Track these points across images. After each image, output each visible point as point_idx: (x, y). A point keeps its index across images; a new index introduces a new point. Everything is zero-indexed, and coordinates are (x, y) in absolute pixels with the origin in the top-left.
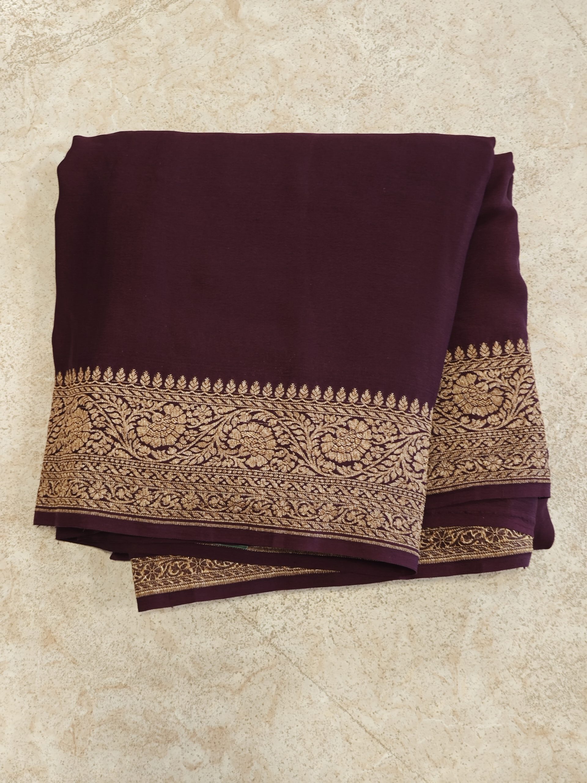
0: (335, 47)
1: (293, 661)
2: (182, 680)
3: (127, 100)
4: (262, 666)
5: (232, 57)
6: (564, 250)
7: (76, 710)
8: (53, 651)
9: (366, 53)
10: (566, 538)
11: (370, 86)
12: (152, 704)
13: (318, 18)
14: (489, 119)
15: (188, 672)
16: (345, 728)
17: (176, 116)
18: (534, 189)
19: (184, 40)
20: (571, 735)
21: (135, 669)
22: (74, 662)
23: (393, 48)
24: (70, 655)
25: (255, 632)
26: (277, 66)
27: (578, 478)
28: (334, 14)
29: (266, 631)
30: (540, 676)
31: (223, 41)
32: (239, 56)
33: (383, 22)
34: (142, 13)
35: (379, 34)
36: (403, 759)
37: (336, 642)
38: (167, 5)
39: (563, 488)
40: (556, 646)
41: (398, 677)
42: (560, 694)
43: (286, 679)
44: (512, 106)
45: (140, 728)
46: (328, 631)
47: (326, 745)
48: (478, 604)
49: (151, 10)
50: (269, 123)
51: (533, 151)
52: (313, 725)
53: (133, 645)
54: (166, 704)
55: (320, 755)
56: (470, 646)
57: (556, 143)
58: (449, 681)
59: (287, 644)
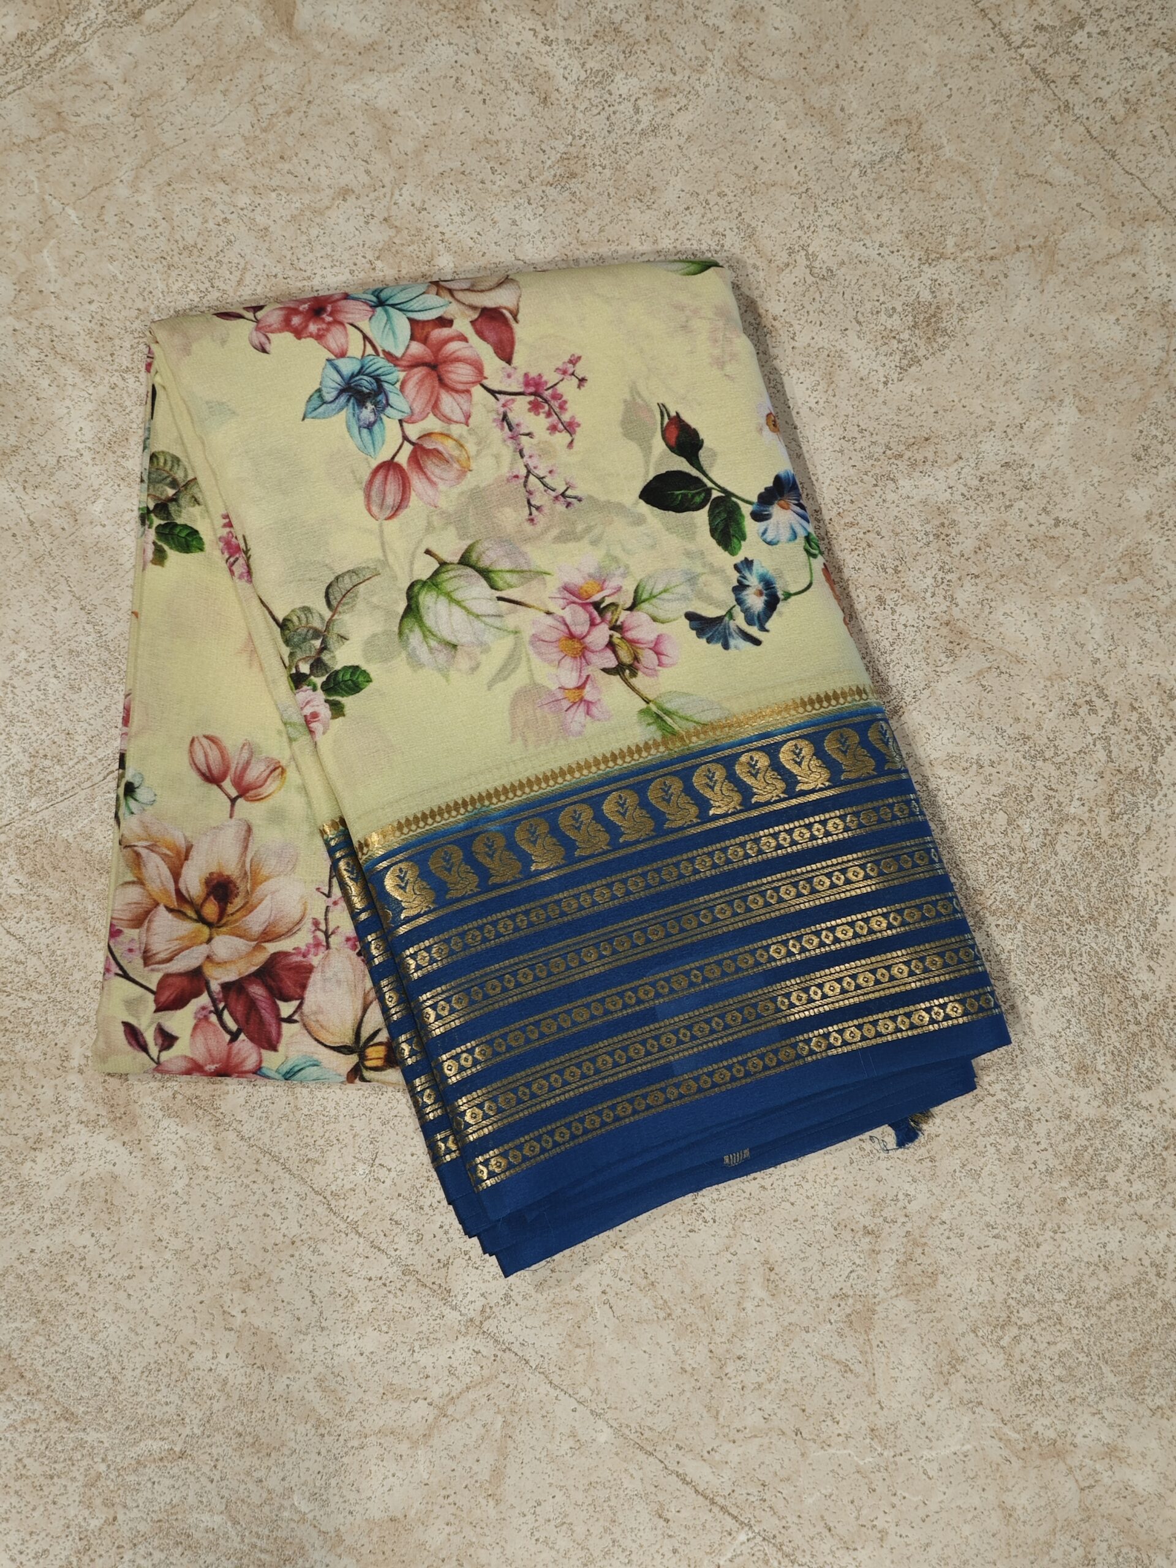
0: (503, 80)
1: (533, 1365)
2: (301, 1429)
3: (73, 217)
4: (468, 1380)
5: (289, 112)
6: (1007, 465)
7: (80, 1518)
8: (19, 1399)
9: (567, 88)
10: (1064, 1050)
11: (581, 156)
12: (243, 1486)
13: (462, 22)
14: (831, 210)
15: (314, 1410)
16: (653, 1489)
17: (181, 245)
18: (935, 345)
19: (183, 83)
20: (1111, 1452)
21: (200, 1415)
22: (68, 1416)
23: (622, 75)
24: (57, 1403)
25: (446, 1310)
26: (384, 126)
27: (1076, 926)
28: (493, 10)
29: (471, 1307)
30: (1038, 1338)
31: (269, 80)
32: (304, 109)
33: (597, 21)
34: (89, 31)
35: (592, 48)
36: (778, 1540)
37: (618, 1314)
38: (140, 12)
39: (1048, 950)
40: (1065, 1273)
41: (753, 1373)
42: (1083, 1369)
43: (520, 1401)
44: (875, 180)
45: (222, 1542)
46: (599, 1293)
47: (618, 1532)
48: (900, 1204)
49: (106, 24)
50: (380, 246)
51: (925, 268)
52: (586, 1491)
53: (190, 1366)
54: (273, 1482)
55: (607, 1553)
56: (893, 1293)
57: (969, 248)
58: (858, 1368)
59: (516, 1328)
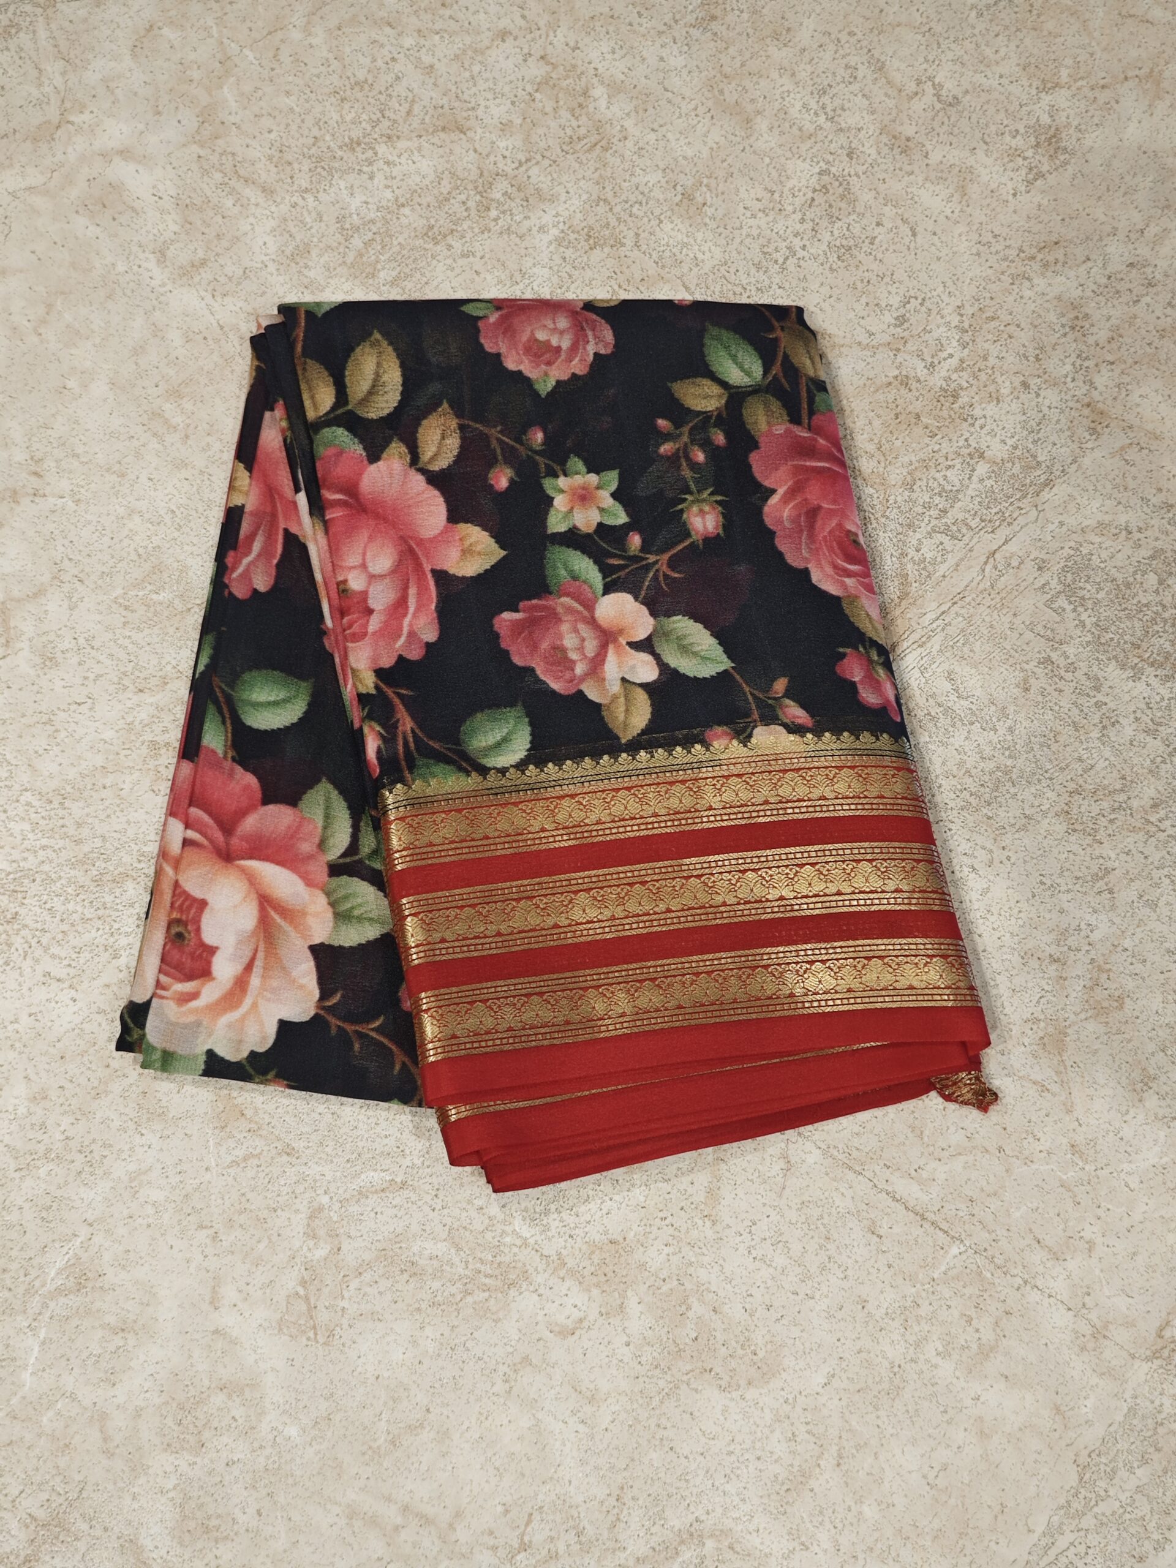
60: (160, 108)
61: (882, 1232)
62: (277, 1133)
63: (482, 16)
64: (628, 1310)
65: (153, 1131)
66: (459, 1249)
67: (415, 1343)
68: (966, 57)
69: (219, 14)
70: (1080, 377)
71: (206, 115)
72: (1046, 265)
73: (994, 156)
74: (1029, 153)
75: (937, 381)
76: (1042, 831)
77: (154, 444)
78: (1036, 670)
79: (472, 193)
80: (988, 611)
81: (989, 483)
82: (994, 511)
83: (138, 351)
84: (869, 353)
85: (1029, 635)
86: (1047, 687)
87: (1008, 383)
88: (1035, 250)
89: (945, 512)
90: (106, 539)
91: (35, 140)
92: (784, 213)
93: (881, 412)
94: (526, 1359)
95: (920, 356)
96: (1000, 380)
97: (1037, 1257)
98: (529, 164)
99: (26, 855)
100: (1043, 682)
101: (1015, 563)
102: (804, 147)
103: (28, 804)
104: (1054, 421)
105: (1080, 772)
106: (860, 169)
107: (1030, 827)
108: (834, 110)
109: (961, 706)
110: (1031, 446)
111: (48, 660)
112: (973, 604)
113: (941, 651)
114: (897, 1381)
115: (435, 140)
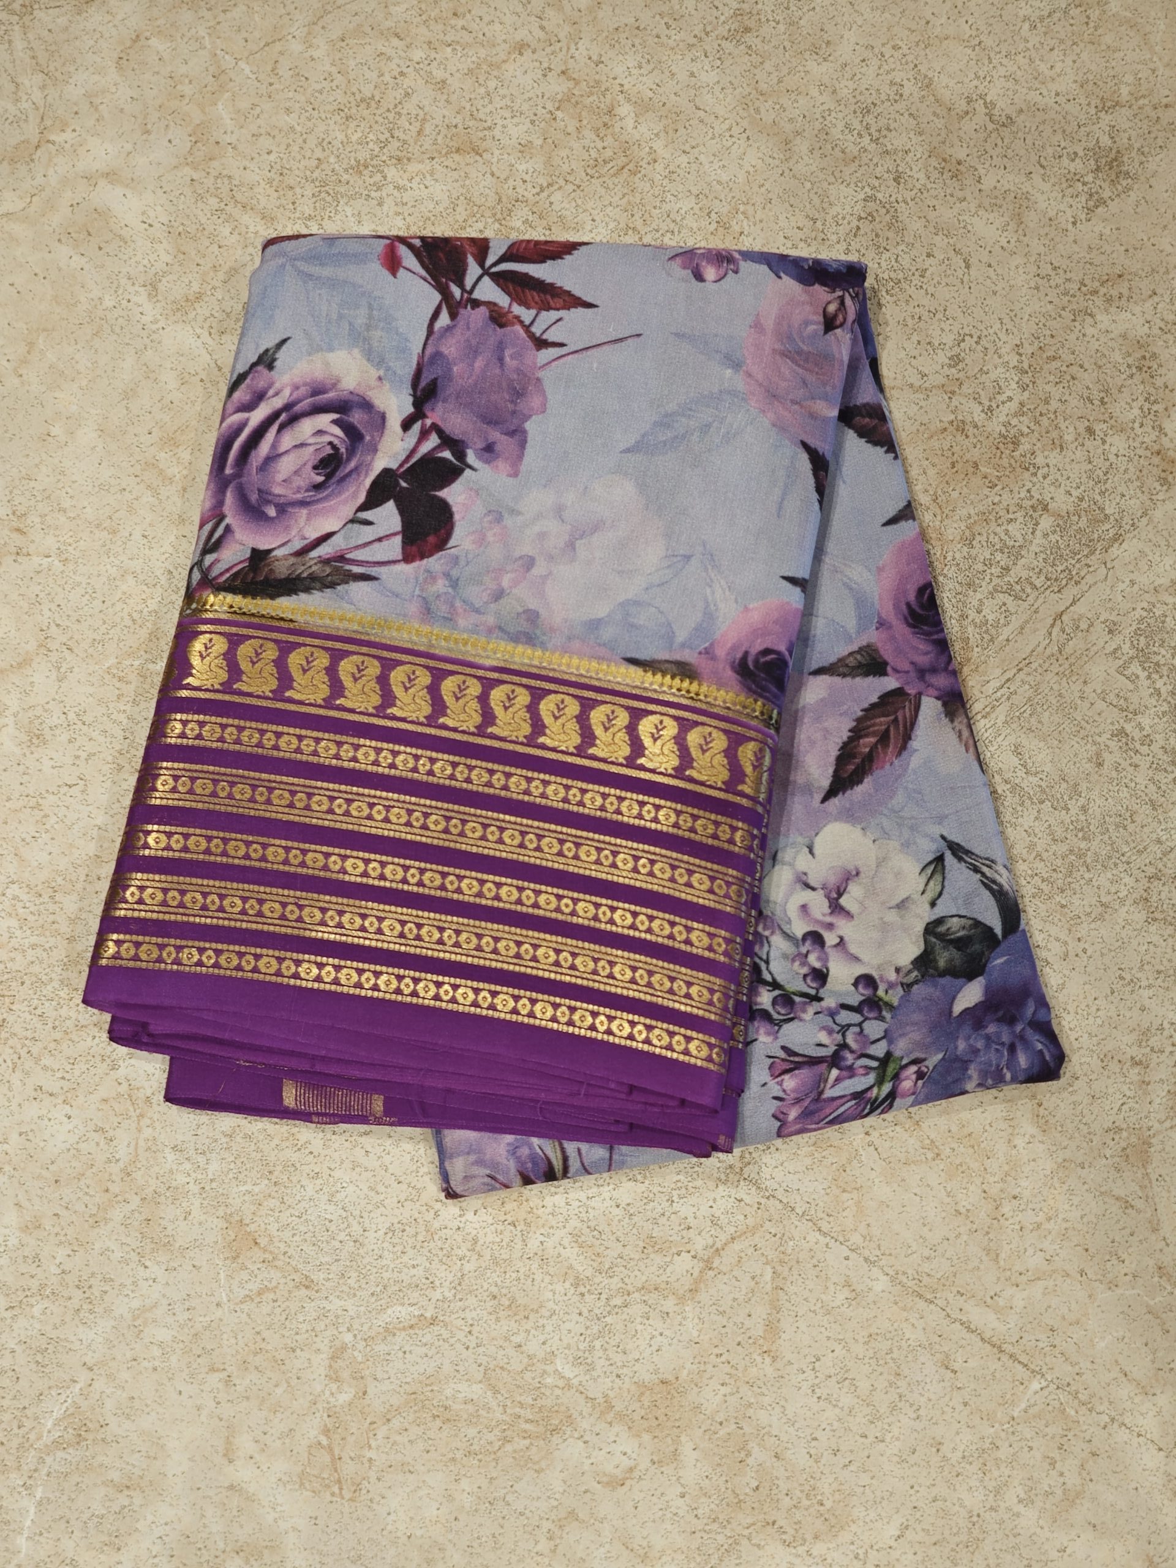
60: (149, 126)
61: (956, 1366)
62: (294, 1263)
63: (497, 27)
64: (682, 1457)
65: (158, 1263)
66: (496, 1392)
67: (450, 1498)
68: (1019, 73)
69: (212, 23)
70: (1148, 422)
71: (199, 135)
72: (1109, 300)
73: (1053, 180)
74: (1089, 178)
75: (995, 426)
76: (1120, 921)
77: (148, 498)
78: (1109, 743)
79: (490, 221)
80: (1056, 678)
81: (1053, 538)
82: (1060, 568)
83: (129, 394)
84: (921, 396)
85: (1100, 705)
86: (1121, 761)
87: (1071, 429)
88: (1097, 284)
89: (1007, 569)
90: (97, 603)
91: (12, 161)
92: (827, 243)
93: (936, 461)
94: (572, 1514)
95: (977, 399)
96: (1063, 427)
97: (1124, 1391)
98: (552, 189)
99: (12, 955)
100: (1117, 756)
101: (1084, 625)
102: (847, 171)
103: (15, 897)
104: (1121, 470)
105: (1159, 855)
106: (908, 195)
107: (1107, 916)
108: (879, 131)
109: (1029, 783)
110: (1097, 497)
111: (36, 737)
112: (1040, 670)
113: (1006, 722)
114: (976, 1532)
115: (449, 162)
